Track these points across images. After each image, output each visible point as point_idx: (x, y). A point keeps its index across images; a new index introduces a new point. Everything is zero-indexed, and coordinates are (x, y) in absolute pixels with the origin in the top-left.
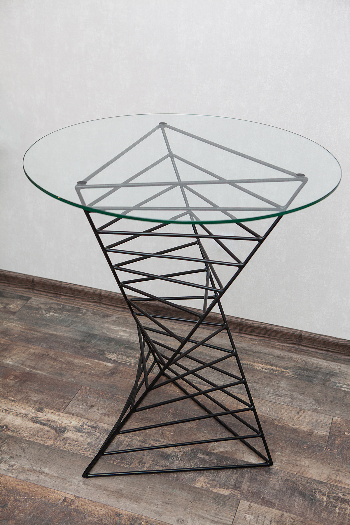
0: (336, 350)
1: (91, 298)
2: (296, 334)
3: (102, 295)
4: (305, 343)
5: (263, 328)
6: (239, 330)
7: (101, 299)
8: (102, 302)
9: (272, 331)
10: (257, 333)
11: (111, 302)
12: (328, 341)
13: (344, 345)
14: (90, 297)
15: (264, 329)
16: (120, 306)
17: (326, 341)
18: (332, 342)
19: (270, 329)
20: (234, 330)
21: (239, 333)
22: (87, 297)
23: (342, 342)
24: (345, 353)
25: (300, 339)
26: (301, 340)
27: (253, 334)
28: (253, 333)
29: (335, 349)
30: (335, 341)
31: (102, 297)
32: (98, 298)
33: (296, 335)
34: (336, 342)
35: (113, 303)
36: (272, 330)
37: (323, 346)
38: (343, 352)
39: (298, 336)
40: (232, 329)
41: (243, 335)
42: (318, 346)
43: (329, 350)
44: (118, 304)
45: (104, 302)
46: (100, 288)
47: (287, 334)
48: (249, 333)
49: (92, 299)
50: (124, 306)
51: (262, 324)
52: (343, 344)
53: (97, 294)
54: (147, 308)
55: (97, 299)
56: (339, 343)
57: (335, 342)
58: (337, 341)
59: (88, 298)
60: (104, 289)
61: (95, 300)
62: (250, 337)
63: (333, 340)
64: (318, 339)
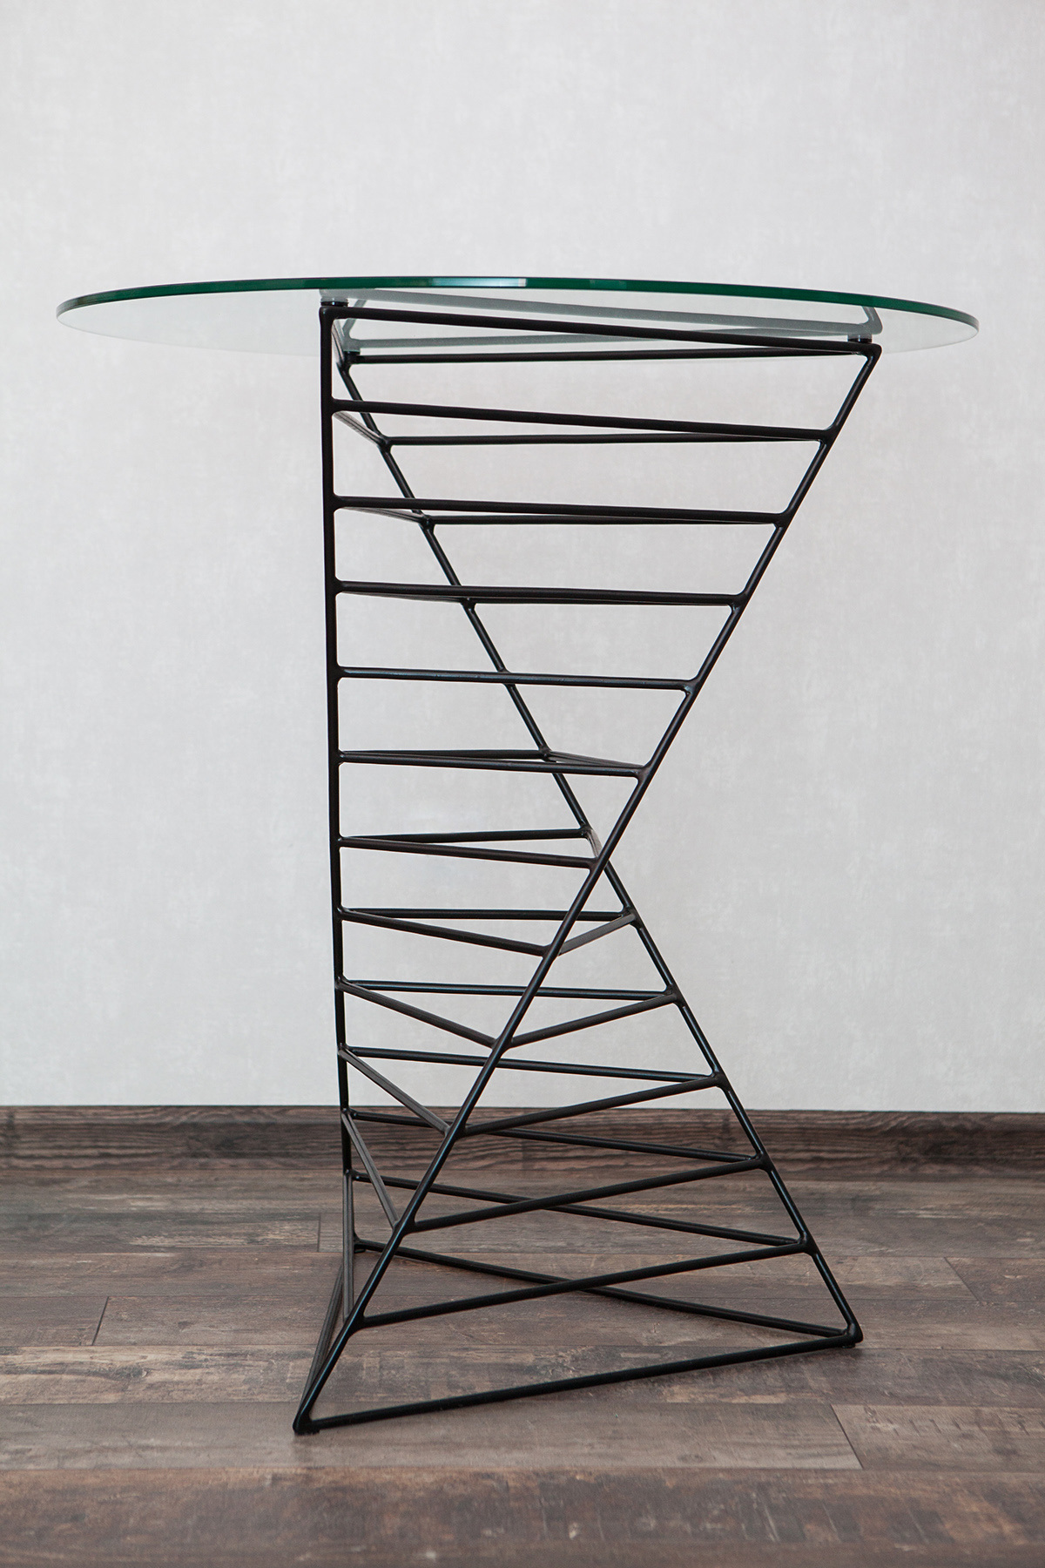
0: (843, 1152)
2: (711, 1123)
3: (16, 1122)
5: (603, 1126)
6: (524, 1149)
7: (16, 1140)
8: (16, 1152)
9: (634, 1127)
11: (50, 1145)
12: (813, 1124)
13: (865, 1127)
15: (608, 1128)
16: (89, 1152)
17: (809, 1126)
18: (827, 1124)
19: (624, 1125)
20: (506, 1154)
21: (526, 1159)
23: (857, 1118)
24: (872, 1155)
25: (726, 1136)
26: (729, 1139)
27: (572, 1153)
29: (839, 1148)
30: (835, 1119)
31: (19, 1133)
33: (710, 1126)
34: (838, 1122)
35: (61, 1147)
36: (633, 1125)
37: (801, 1147)
38: (867, 1155)
39: (719, 1128)
40: (499, 1151)
41: (537, 1166)
42: (786, 1151)
43: (822, 1155)
44: (79, 1147)
45: (23, 1148)
47: (682, 1128)
48: (559, 1154)
50: (102, 1147)
52: (861, 1126)
54: (191, 1138)
56: (848, 1124)
57: (836, 1124)
58: (840, 1119)
62: (563, 1165)
63: (829, 1119)
64: (781, 1126)
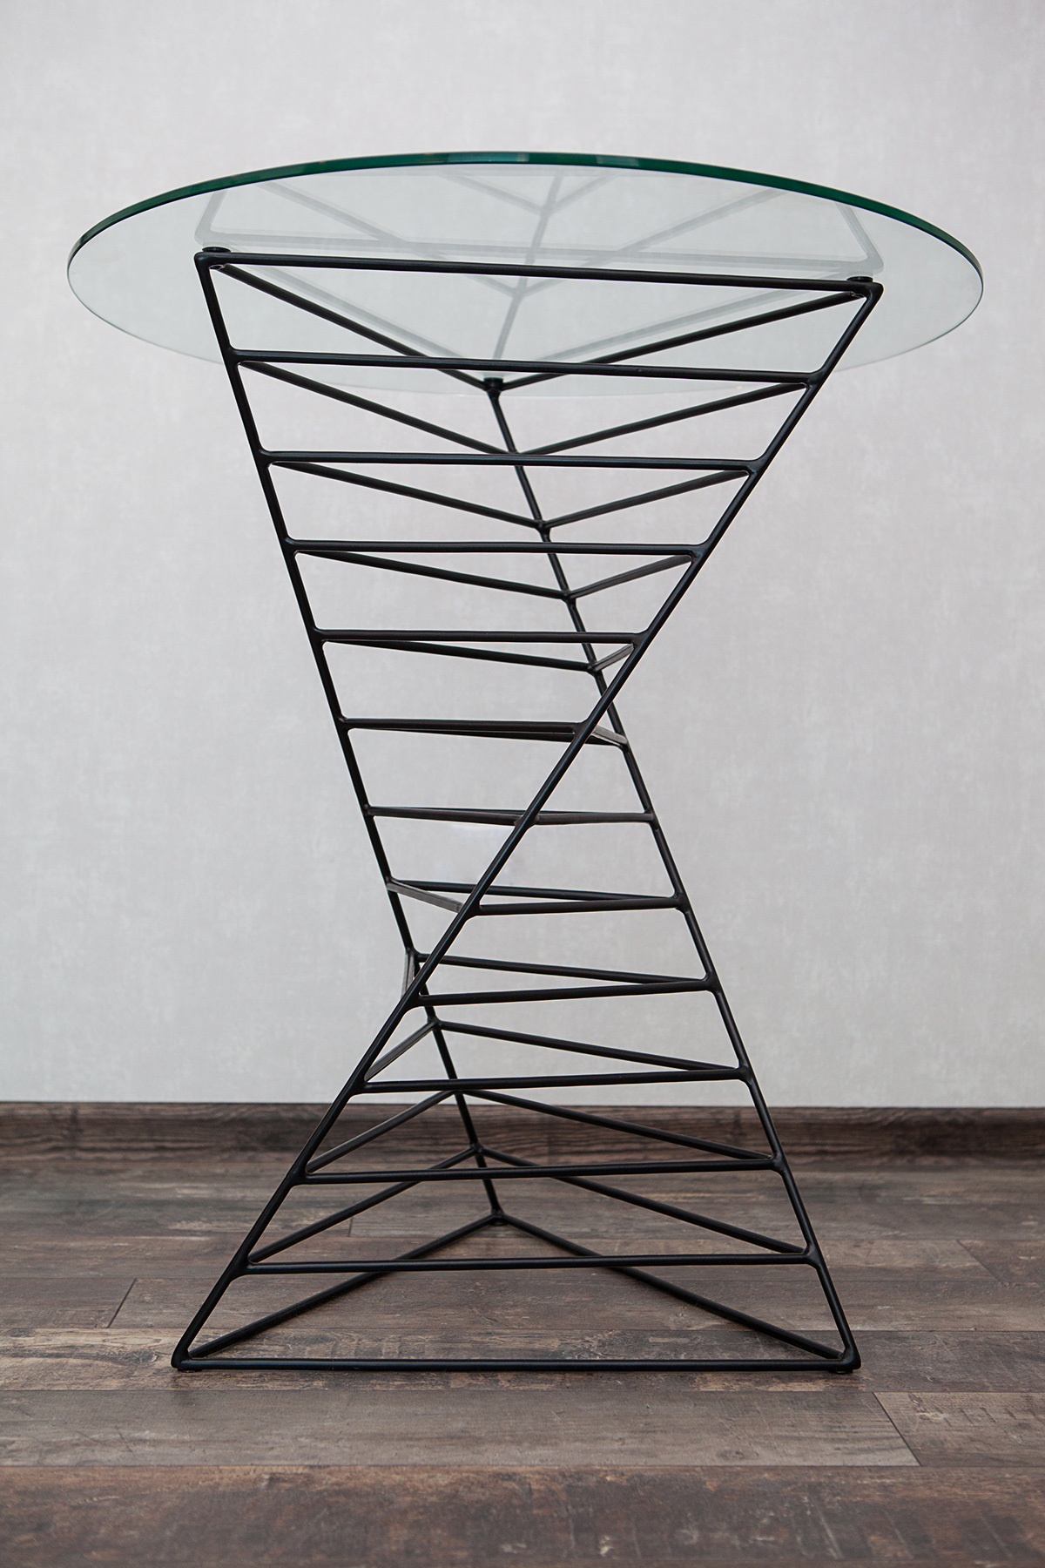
0: (846, 1145)
1: (38, 1139)
2: (725, 1118)
3: (79, 1116)
4: (752, 1142)
6: (550, 1144)
7: (79, 1133)
8: (79, 1144)
10: (605, 1143)
11: (110, 1138)
14: (37, 1136)
17: (814, 1121)
18: (831, 1120)
20: (533, 1149)
21: (551, 1153)
22: (26, 1137)
23: (858, 1113)
24: (872, 1148)
25: (737, 1131)
26: (741, 1135)
27: (593, 1148)
28: (592, 1145)
29: (842, 1142)
30: (838, 1115)
31: (82, 1126)
32: (65, 1132)
33: (724, 1121)
34: (841, 1117)
37: (806, 1140)
38: (867, 1148)
39: (733, 1123)
40: (526, 1146)
42: (793, 1145)
43: (826, 1148)
45: (86, 1141)
46: (71, 1099)
47: (696, 1124)
48: (582, 1149)
49: (43, 1141)
50: (159, 1141)
51: (617, 1111)
52: (861, 1121)
53: (61, 1118)
54: (240, 1133)
55: (60, 1137)
56: (849, 1120)
57: (839, 1120)
59: (28, 1140)
60: (86, 1099)
61: (53, 1144)
63: (832, 1115)
